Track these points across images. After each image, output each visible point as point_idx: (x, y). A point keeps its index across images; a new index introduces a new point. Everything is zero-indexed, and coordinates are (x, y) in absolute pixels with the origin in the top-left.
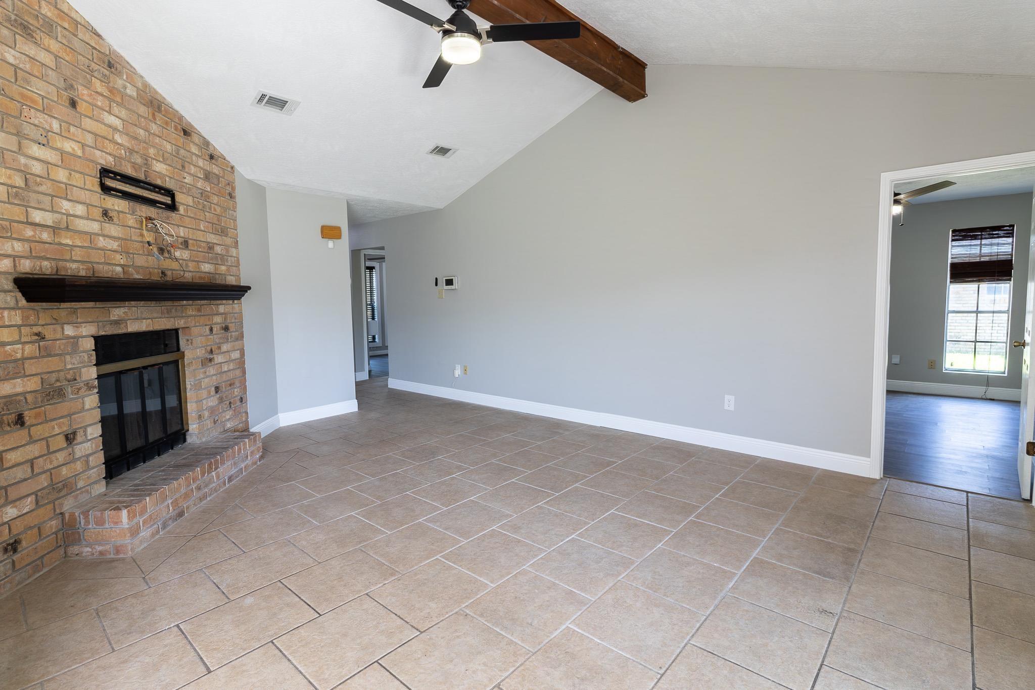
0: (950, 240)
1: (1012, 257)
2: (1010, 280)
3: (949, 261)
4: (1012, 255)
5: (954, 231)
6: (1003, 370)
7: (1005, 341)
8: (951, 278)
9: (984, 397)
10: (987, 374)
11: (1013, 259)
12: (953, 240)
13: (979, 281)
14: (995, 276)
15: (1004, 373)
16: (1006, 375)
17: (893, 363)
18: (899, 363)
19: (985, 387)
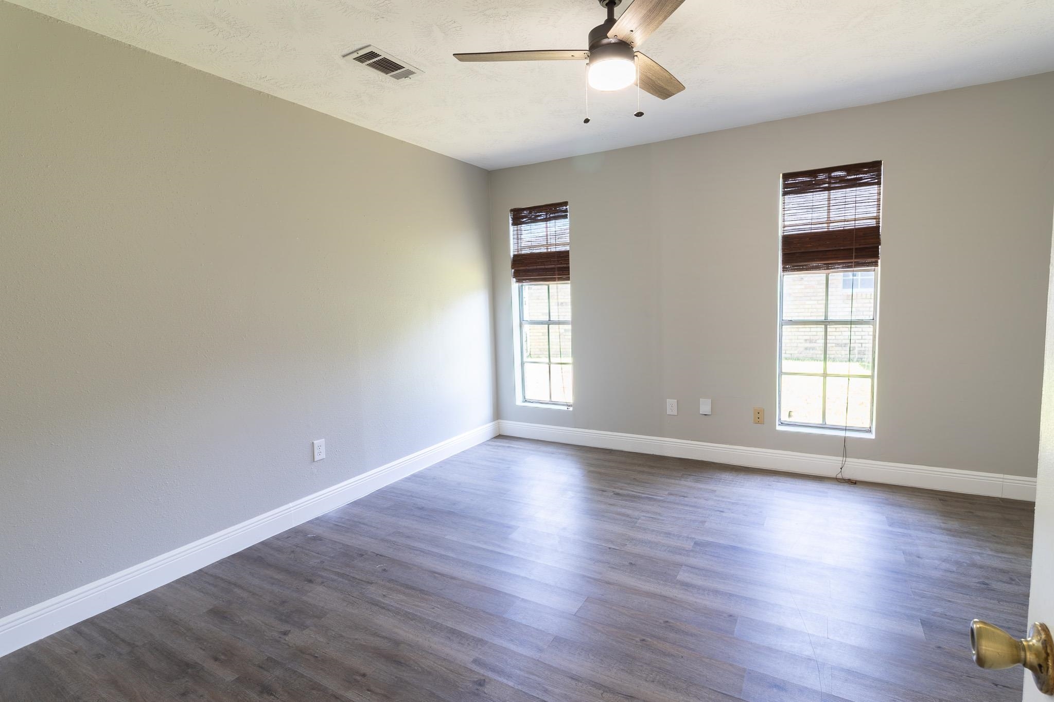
0: (781, 193)
1: (878, 223)
2: (876, 264)
3: (780, 234)
4: (877, 218)
5: (786, 176)
6: (868, 426)
7: (870, 374)
8: (785, 262)
9: (839, 476)
10: (842, 434)
11: (881, 225)
12: (785, 194)
13: (828, 267)
14: (852, 259)
15: (869, 431)
16: (872, 436)
17: (701, 413)
18: (710, 414)
19: (841, 458)
